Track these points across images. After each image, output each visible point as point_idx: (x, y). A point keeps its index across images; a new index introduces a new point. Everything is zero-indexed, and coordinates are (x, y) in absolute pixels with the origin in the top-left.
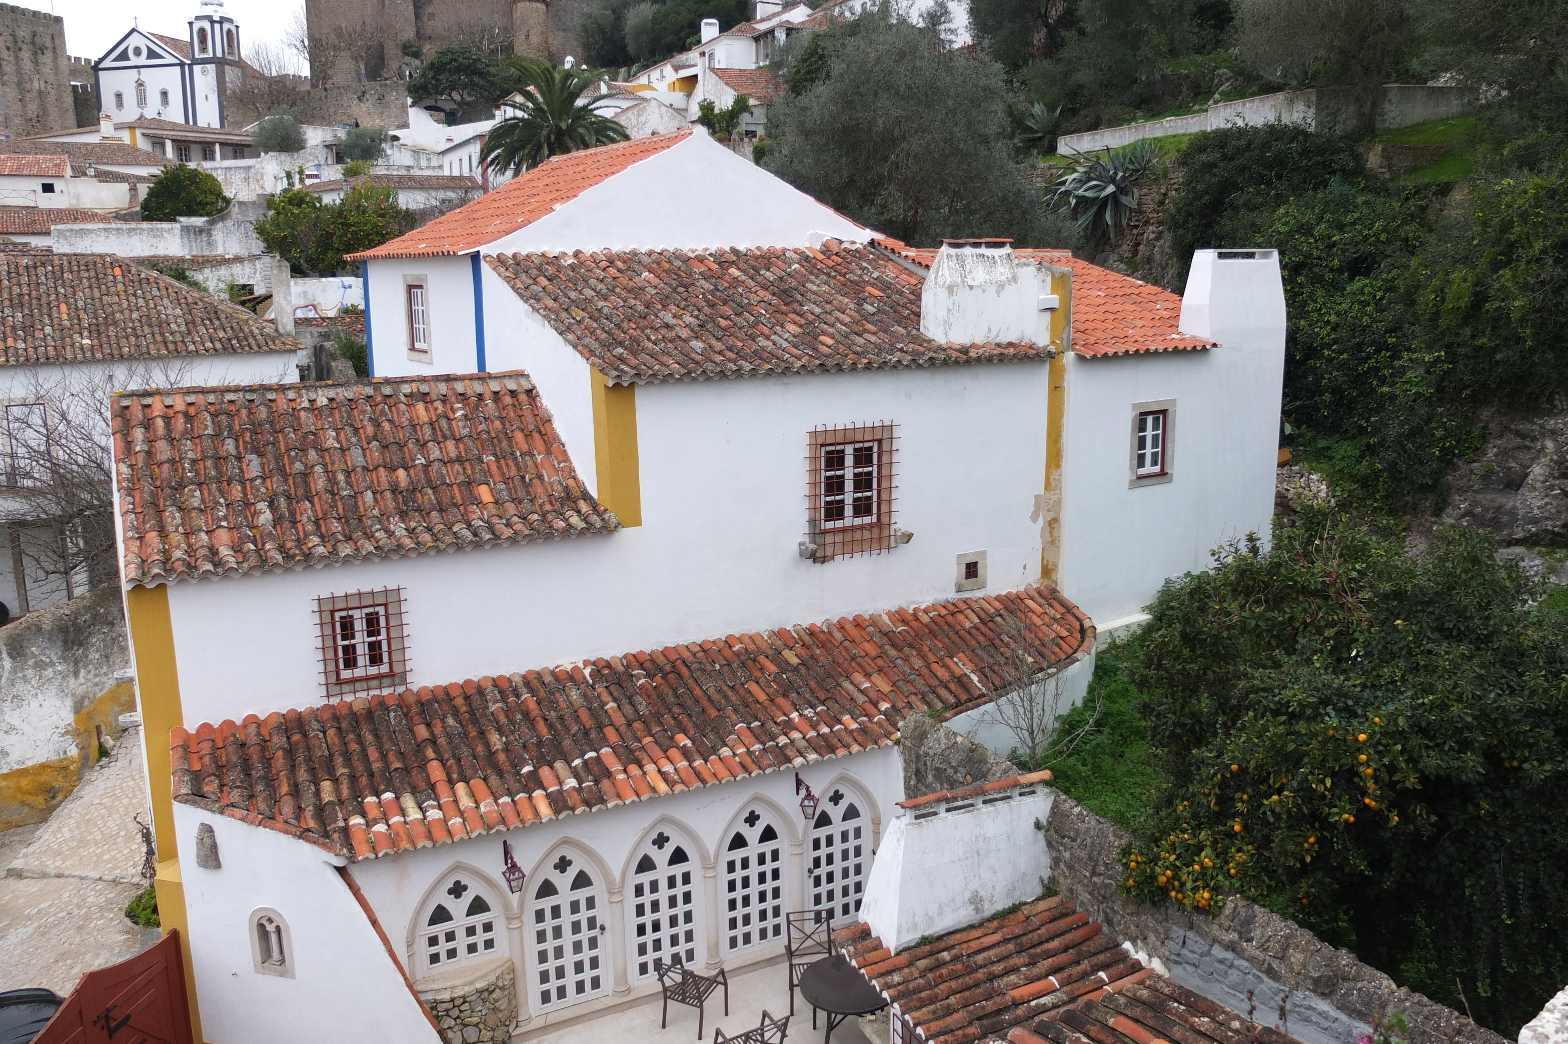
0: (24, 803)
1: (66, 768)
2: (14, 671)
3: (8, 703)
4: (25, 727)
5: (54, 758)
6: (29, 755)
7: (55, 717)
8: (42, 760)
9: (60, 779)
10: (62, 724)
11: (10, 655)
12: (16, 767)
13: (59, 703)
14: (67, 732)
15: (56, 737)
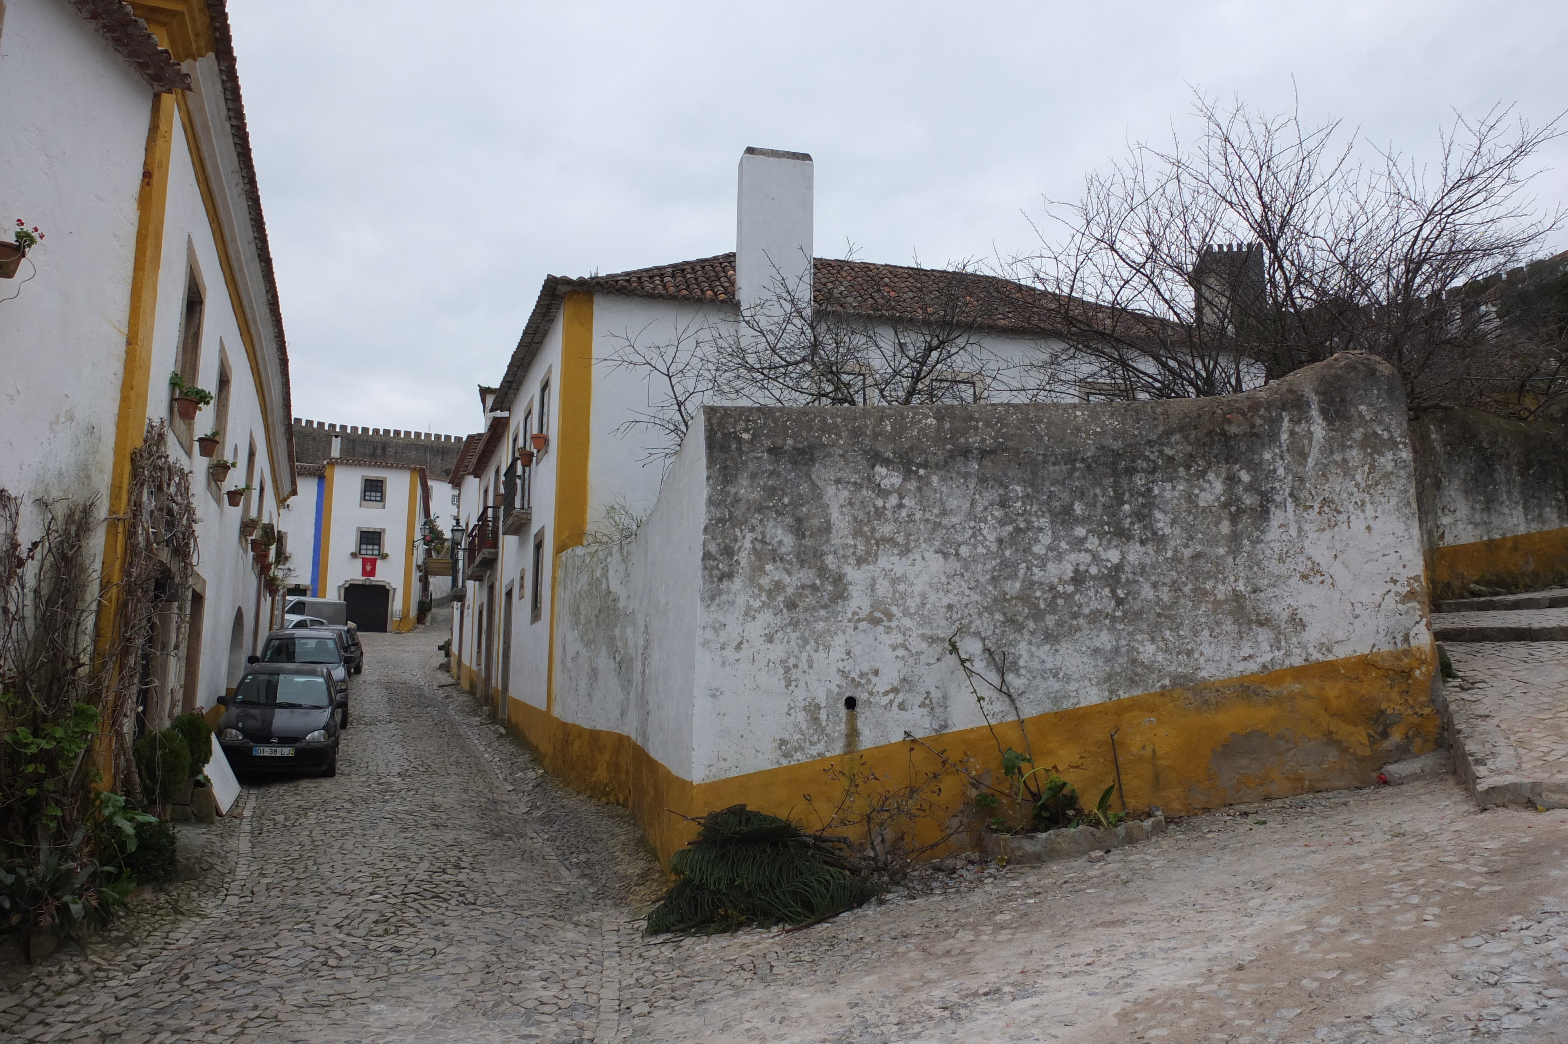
0: (1330, 738)
1: (1406, 674)
2: (1328, 449)
3: (1313, 514)
4: (1337, 570)
5: (1385, 647)
6: (1340, 635)
7: (1392, 558)
8: (1363, 649)
9: (1395, 696)
10: (1404, 575)
11: (1324, 412)
12: (1316, 656)
13: (1400, 528)
14: (1411, 595)
15: (1390, 602)
